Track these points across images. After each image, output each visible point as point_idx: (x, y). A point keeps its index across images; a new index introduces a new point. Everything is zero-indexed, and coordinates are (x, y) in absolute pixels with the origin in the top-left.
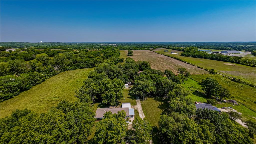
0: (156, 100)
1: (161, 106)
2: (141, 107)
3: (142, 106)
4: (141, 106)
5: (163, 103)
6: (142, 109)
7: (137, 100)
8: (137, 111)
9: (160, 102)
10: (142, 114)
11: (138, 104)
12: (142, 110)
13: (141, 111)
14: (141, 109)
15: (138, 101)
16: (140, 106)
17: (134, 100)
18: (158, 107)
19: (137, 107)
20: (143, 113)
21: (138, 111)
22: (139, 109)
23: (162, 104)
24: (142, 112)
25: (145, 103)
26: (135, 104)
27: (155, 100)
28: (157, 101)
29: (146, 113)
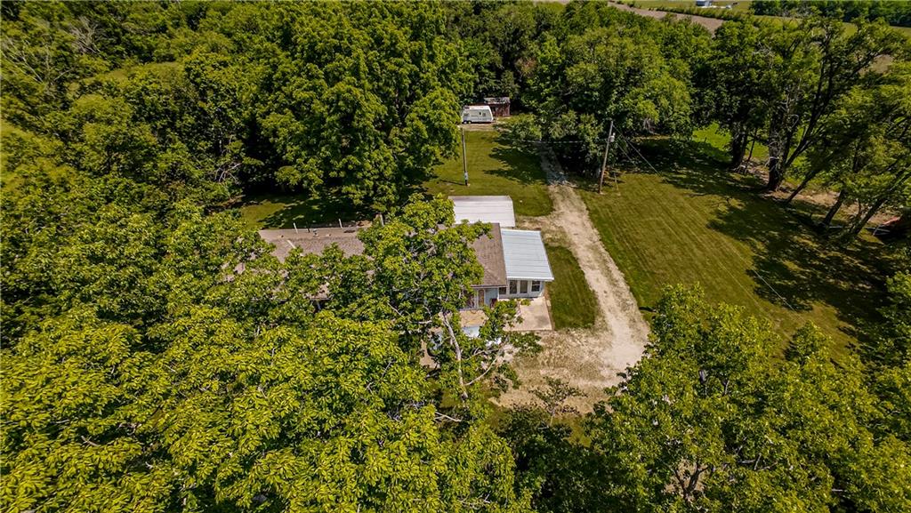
0: (683, 187)
1: (727, 218)
2: (589, 224)
3: (592, 219)
4: (585, 217)
5: (734, 202)
6: (596, 238)
7: (553, 188)
8: (560, 248)
9: (716, 198)
10: (608, 273)
11: (562, 207)
12: (598, 243)
13: (593, 248)
14: (591, 239)
15: (562, 193)
16: (578, 221)
17: (531, 186)
18: (714, 226)
19: (558, 223)
20: (612, 266)
21: (572, 249)
22: (575, 239)
23: (731, 208)
24: (606, 255)
25: (610, 202)
26: (545, 207)
27: (677, 186)
28: (691, 191)
29: (634, 263)
